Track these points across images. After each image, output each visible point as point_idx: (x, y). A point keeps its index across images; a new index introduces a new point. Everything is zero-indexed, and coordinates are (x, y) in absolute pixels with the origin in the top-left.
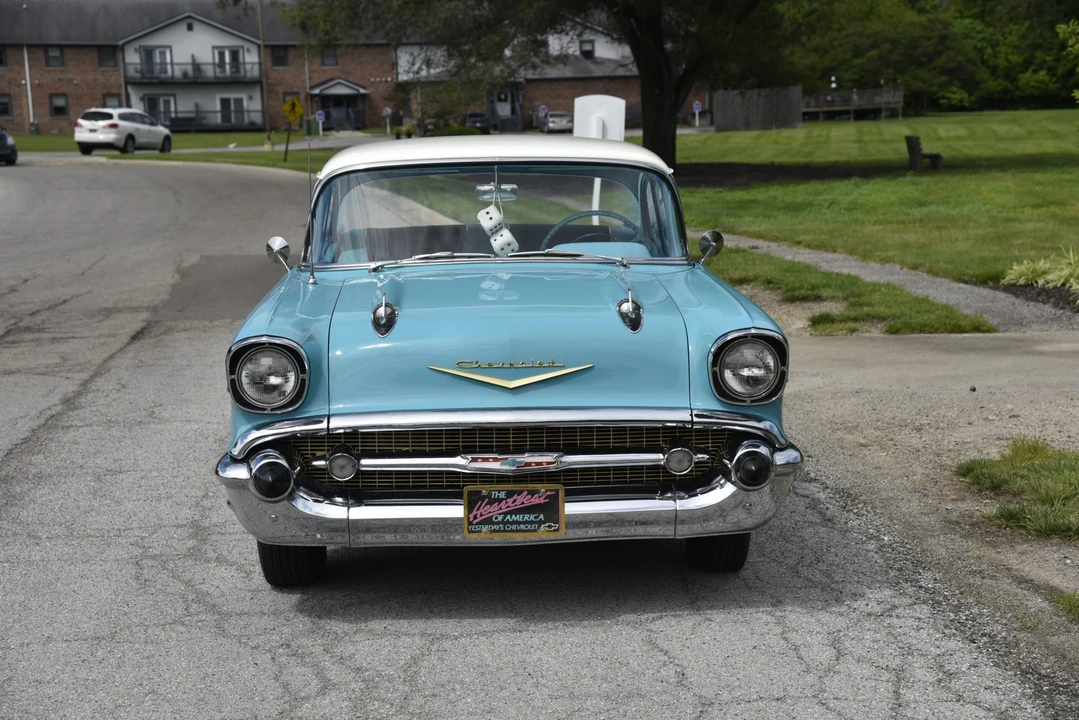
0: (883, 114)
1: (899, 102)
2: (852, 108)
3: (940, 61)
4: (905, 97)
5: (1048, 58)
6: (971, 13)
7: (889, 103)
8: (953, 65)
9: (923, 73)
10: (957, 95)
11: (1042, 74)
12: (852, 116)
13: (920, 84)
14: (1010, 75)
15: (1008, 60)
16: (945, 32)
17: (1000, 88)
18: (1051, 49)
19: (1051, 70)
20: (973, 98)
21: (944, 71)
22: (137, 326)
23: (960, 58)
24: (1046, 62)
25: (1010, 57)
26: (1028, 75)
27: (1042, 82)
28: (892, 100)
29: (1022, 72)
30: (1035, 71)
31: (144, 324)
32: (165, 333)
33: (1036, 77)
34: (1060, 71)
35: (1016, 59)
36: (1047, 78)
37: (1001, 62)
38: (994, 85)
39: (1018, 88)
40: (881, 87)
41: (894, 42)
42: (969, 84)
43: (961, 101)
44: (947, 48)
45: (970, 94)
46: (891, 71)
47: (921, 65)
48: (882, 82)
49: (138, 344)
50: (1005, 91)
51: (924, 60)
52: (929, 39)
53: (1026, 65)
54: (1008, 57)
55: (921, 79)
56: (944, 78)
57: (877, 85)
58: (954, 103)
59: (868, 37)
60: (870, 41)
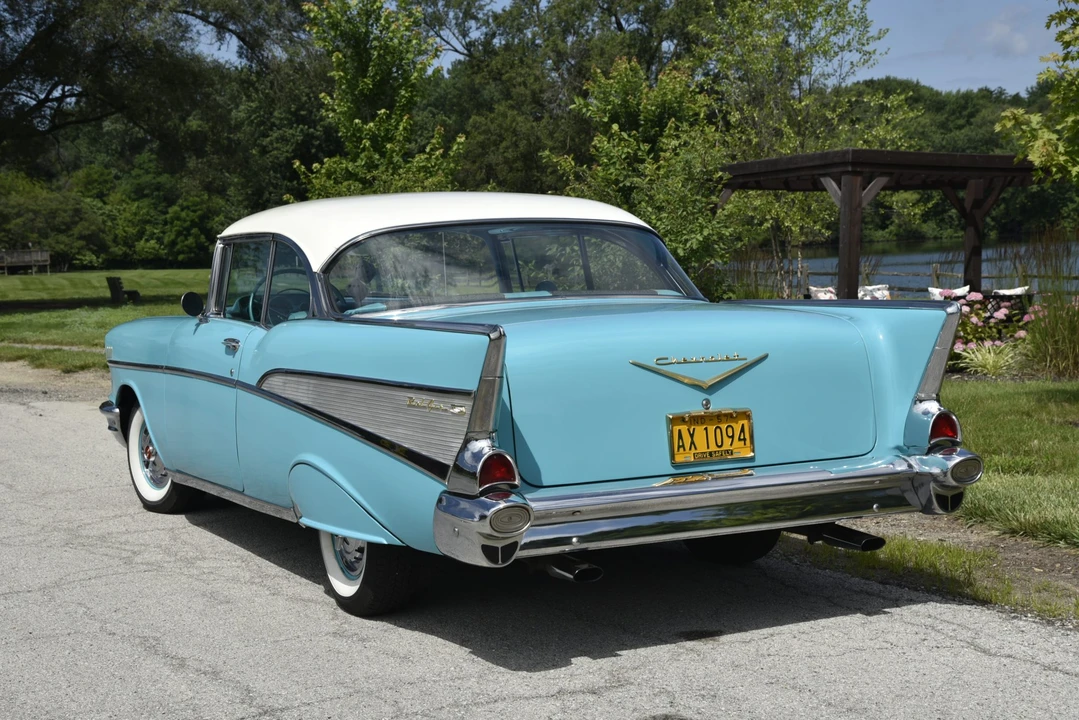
0: (35, 269)
1: (46, 261)
2: (5, 265)
3: (76, 230)
4: (51, 256)
5: (155, 231)
6: (91, 194)
7: (38, 261)
8: (87, 232)
9: (63, 238)
10: (89, 257)
11: (153, 242)
12: (6, 271)
13: (62, 246)
14: (129, 242)
15: (125, 231)
16: (78, 206)
17: (120, 252)
18: (157, 224)
19: (159, 240)
20: (100, 260)
21: (81, 237)
23: (93, 227)
24: (154, 234)
25: (126, 229)
26: (142, 242)
27: (154, 248)
28: (39, 259)
29: (137, 241)
30: (147, 240)
33: (148, 244)
34: (166, 240)
35: (132, 230)
36: (157, 246)
37: (119, 232)
38: (118, 250)
39: (135, 252)
40: (29, 248)
41: (36, 212)
42: (100, 248)
43: (91, 262)
44: (81, 219)
45: (98, 258)
46: (35, 235)
47: (60, 231)
48: (30, 244)
50: (125, 255)
51: (63, 227)
52: (65, 211)
53: (140, 235)
54: (123, 228)
55: (62, 243)
56: (82, 243)
57: (25, 246)
58: (85, 263)
59: (13, 207)
60: (16, 210)
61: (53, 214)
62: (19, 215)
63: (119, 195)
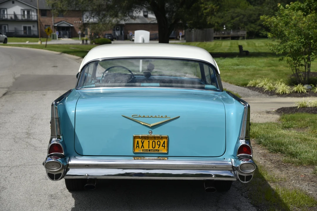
0: (241, 38)
1: (245, 35)
2: (230, 36)
3: (258, 22)
4: (247, 33)
9: (253, 25)
10: (265, 33)
12: (230, 38)
13: (252, 29)
21: (259, 25)
22: (5, 92)
28: (243, 34)
31: (6, 92)
32: (13, 94)
41: (244, 15)
46: (243, 24)
47: (252, 23)
48: (240, 28)
49: (5, 96)
51: (253, 21)
52: (255, 15)
55: (252, 27)
56: (260, 28)
57: (239, 29)
58: (264, 35)
59: (236, 13)
60: (237, 15)
61: (250, 16)
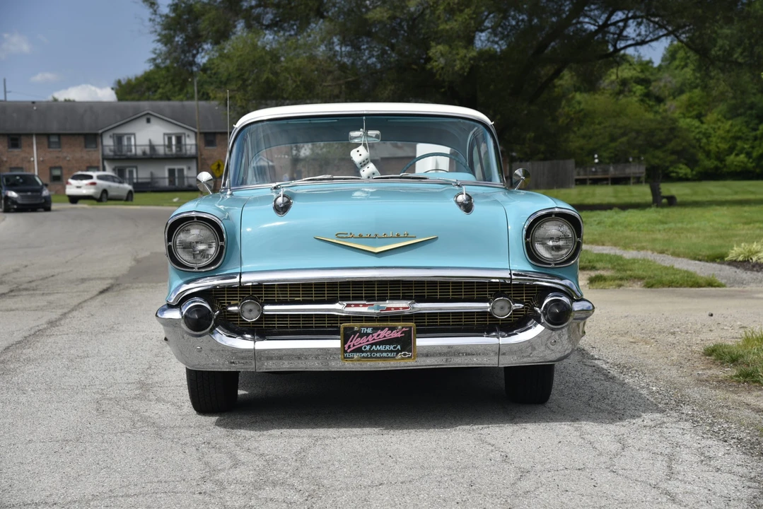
0: (632, 181)
1: (642, 173)
2: (609, 176)
3: (671, 146)
4: (647, 169)
5: (746, 146)
6: (690, 115)
7: (636, 173)
8: (680, 148)
9: (659, 153)
10: (683, 170)
11: (742, 157)
12: (610, 182)
13: (657, 161)
14: (720, 157)
15: (718, 147)
16: (673, 126)
17: (712, 166)
18: (748, 140)
19: (749, 155)
20: (694, 173)
21: (673, 152)
23: (684, 144)
24: (744, 148)
25: (719, 145)
26: (732, 157)
27: (742, 162)
28: (637, 171)
29: (728, 155)
30: (737, 155)
33: (738, 159)
34: (755, 154)
35: (724, 146)
36: (746, 160)
37: (713, 148)
38: (710, 164)
39: (725, 166)
40: (630, 162)
41: (638, 132)
42: (692, 162)
43: (686, 174)
44: (675, 137)
45: (692, 170)
46: (636, 151)
47: (657, 147)
48: (631, 159)
50: (717, 168)
51: (659, 144)
52: (662, 130)
53: (731, 150)
54: (716, 144)
55: (658, 158)
56: (674, 157)
57: (627, 161)
58: (681, 175)
59: (620, 128)
60: (622, 131)
61: (652, 133)
62: (624, 134)
63: (715, 115)
